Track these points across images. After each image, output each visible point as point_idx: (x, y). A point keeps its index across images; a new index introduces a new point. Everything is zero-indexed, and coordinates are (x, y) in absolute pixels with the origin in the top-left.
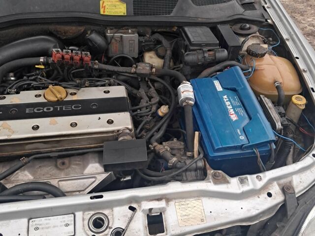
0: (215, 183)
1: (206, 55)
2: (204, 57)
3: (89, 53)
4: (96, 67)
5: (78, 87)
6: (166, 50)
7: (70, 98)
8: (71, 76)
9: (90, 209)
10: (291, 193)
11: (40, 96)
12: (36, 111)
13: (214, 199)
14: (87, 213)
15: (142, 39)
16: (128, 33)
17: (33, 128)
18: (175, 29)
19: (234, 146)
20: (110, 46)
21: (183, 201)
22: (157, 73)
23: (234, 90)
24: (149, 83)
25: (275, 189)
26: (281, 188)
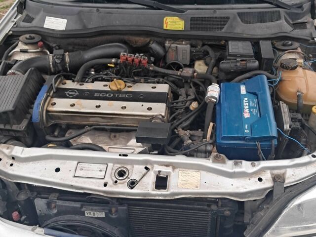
0: (214, 162)
1: (238, 64)
2: (236, 65)
3: (147, 58)
4: (151, 69)
5: (135, 82)
6: (211, 59)
7: (127, 89)
8: (133, 74)
9: (118, 163)
10: (279, 182)
11: (107, 86)
12: (101, 95)
13: (211, 174)
14: (116, 165)
15: (193, 49)
16: (182, 44)
17: (96, 107)
18: (223, 42)
19: (238, 137)
20: (167, 54)
21: (186, 171)
22: (198, 77)
23: (255, 94)
24: (191, 84)
25: (267, 176)
26: (273, 176)
